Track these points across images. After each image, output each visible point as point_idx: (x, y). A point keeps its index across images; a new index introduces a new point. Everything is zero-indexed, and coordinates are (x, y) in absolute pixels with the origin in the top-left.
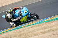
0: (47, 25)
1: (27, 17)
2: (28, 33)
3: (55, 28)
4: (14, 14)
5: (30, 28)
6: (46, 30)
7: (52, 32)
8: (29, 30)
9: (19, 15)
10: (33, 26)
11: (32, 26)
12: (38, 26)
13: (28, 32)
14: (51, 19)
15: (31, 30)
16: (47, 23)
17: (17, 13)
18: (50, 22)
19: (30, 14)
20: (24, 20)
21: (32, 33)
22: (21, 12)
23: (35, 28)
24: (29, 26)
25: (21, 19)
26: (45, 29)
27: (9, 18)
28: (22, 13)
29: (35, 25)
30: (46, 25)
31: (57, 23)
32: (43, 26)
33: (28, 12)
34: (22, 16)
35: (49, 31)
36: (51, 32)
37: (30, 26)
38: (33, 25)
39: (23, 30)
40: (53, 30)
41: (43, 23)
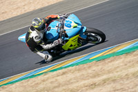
0: (100, 67)
1: (79, 39)
2: (55, 87)
3: (119, 73)
4: (48, 32)
5: (58, 76)
6: (97, 80)
7: (113, 85)
8: (56, 80)
9: (59, 33)
10: (66, 70)
11: (64, 70)
12: (79, 70)
13: (56, 84)
14: (110, 52)
15: (61, 79)
16: (100, 64)
17: (54, 29)
18: (107, 61)
19: (86, 31)
20: (71, 46)
21: (64, 88)
22: (63, 28)
23: (70, 76)
24: (58, 71)
25: (63, 43)
26: (94, 76)
27: (36, 40)
28: (65, 28)
29: (70, 68)
30: (96, 68)
31: (123, 62)
32: (90, 71)
33: (80, 27)
34: (67, 36)
35: (104, 81)
36: (108, 84)
37: (60, 71)
38: (65, 67)
39: (44, 81)
40: (114, 78)
41: (90, 64)
